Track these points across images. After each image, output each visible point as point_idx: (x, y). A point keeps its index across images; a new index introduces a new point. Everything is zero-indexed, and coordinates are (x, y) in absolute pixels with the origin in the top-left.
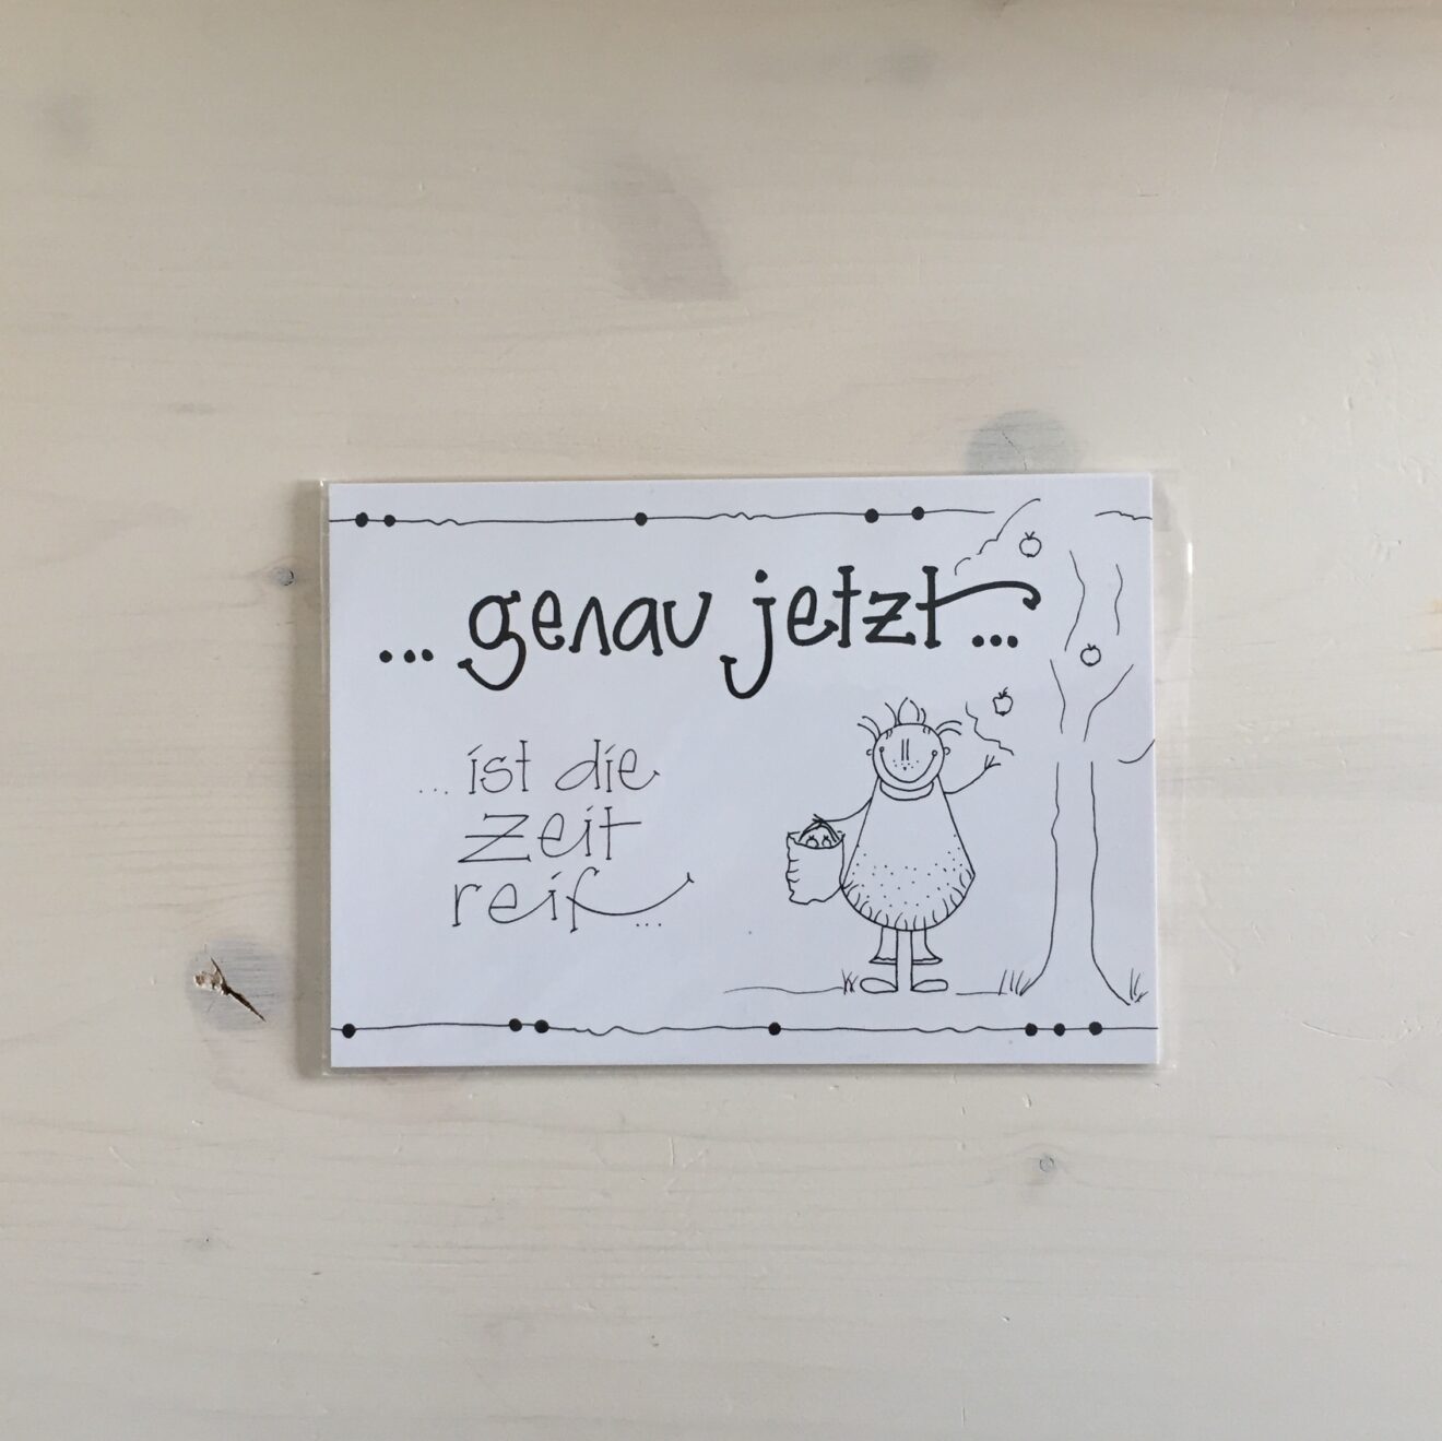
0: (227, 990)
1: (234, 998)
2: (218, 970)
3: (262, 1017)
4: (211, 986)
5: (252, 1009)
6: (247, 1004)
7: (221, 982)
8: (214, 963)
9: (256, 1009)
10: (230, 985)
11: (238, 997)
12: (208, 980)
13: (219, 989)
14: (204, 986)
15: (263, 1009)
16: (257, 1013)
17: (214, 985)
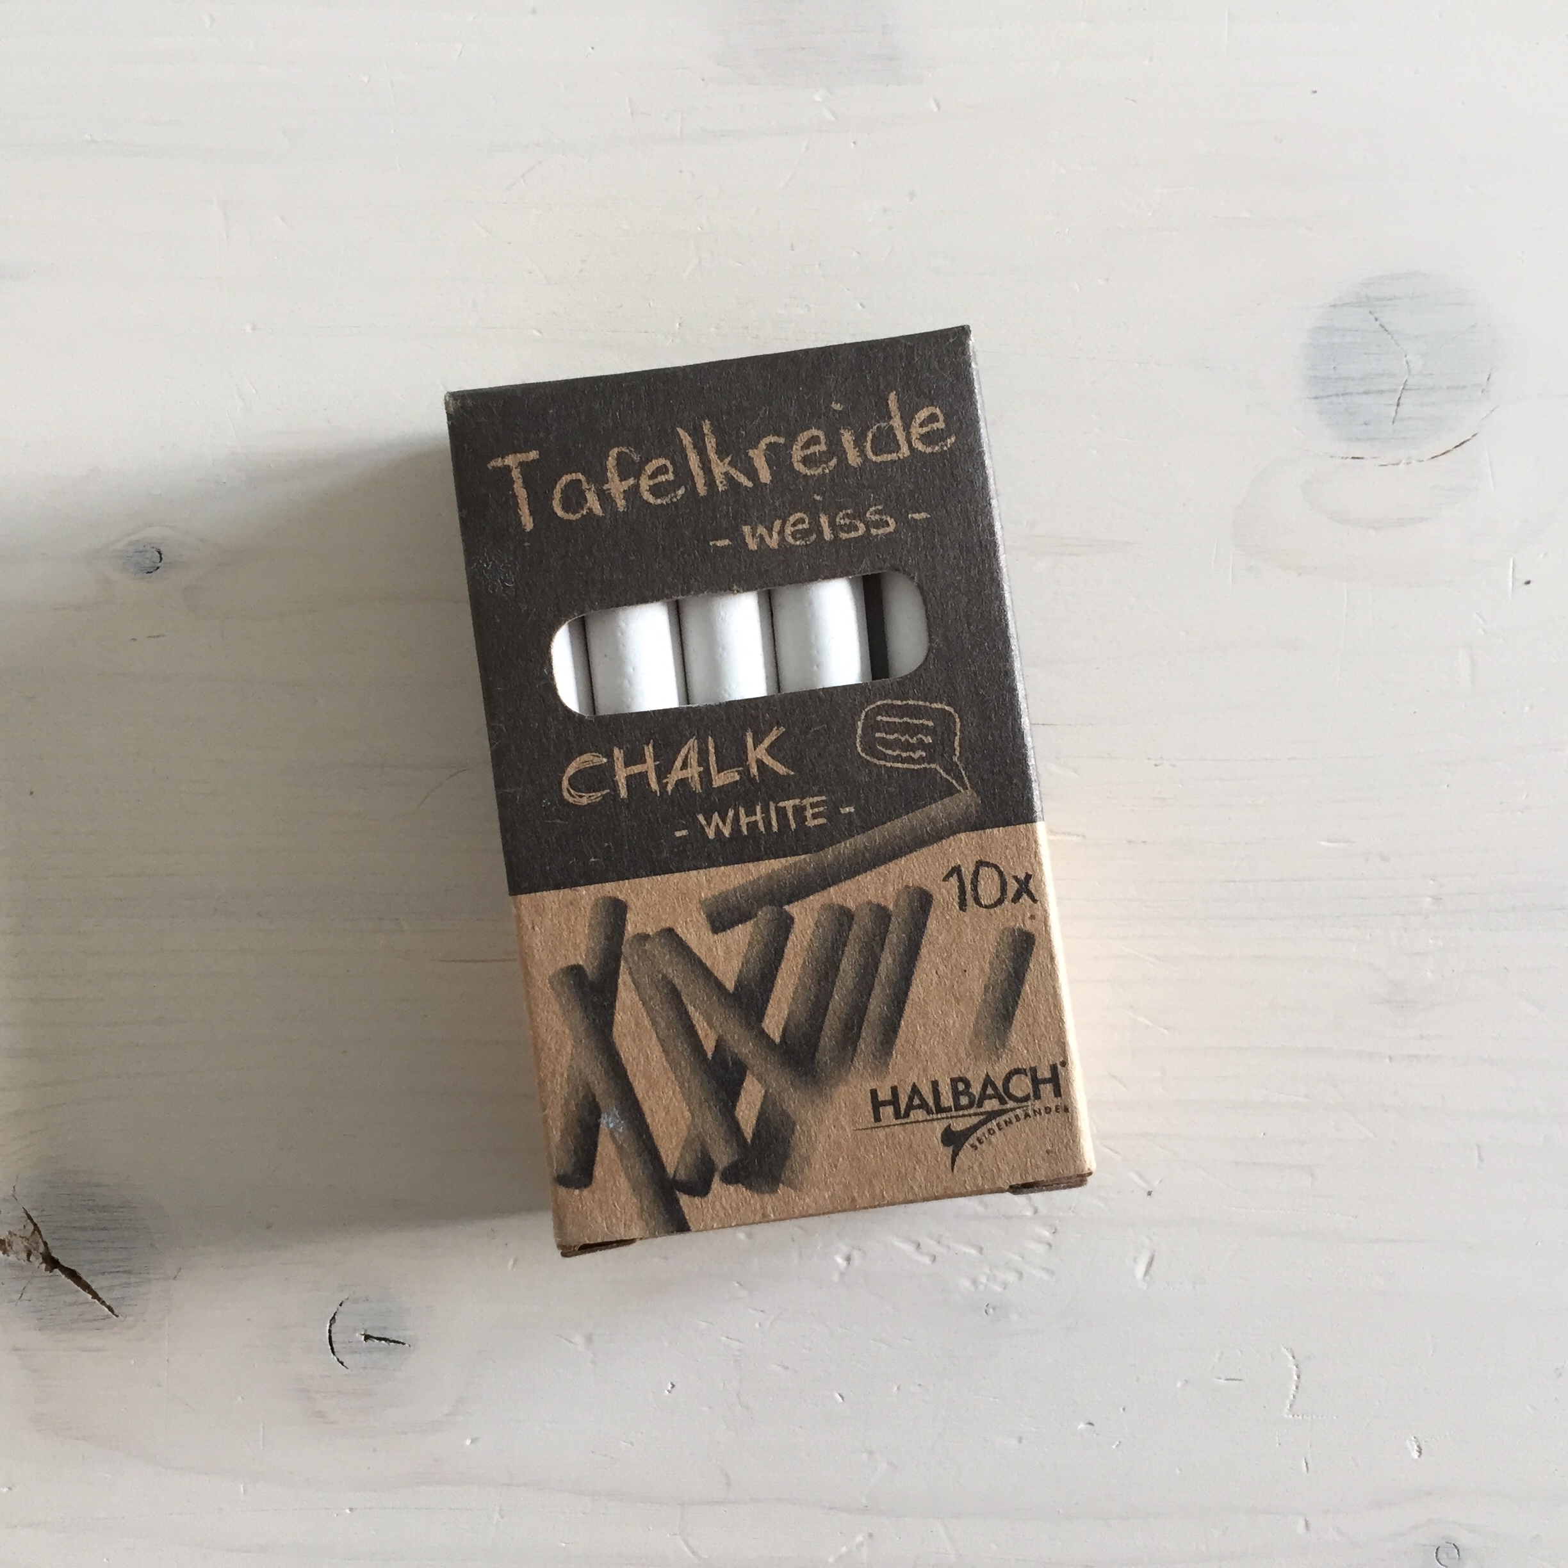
0: (52, 1263)
1: (63, 1276)
2: (35, 1225)
3: (110, 1309)
4: (24, 1255)
5: (95, 1296)
6: (87, 1287)
7: (42, 1249)
8: (29, 1217)
9: (101, 1294)
10: (53, 1255)
11: (73, 1275)
12: (19, 1245)
13: (37, 1261)
14: (12, 1258)
15: (116, 1293)
16: (103, 1303)
17: (29, 1255)
